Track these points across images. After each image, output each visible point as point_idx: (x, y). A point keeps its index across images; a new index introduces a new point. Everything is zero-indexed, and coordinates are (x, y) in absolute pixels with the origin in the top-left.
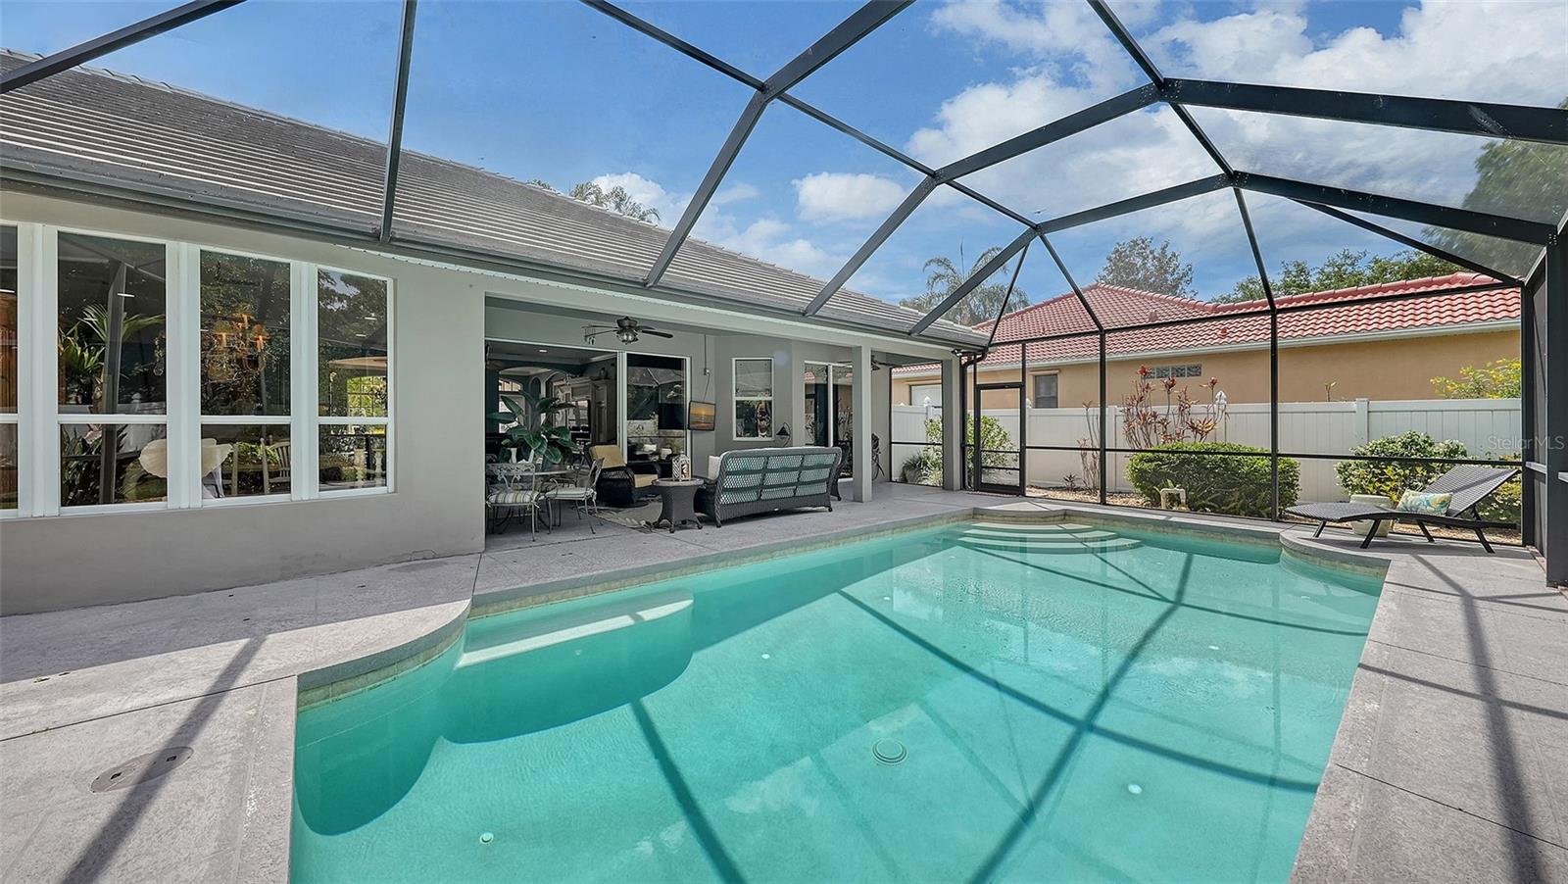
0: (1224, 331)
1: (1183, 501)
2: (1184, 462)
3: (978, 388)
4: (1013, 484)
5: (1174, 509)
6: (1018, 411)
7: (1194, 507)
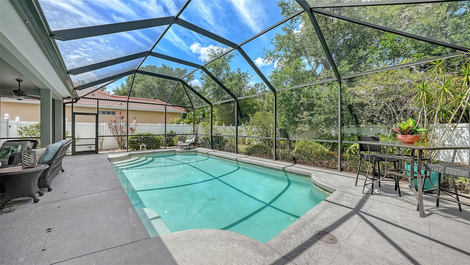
0: (121, 103)
1: (145, 147)
2: (145, 138)
3: (74, 114)
4: (93, 150)
5: (144, 150)
6: (95, 124)
7: (148, 148)
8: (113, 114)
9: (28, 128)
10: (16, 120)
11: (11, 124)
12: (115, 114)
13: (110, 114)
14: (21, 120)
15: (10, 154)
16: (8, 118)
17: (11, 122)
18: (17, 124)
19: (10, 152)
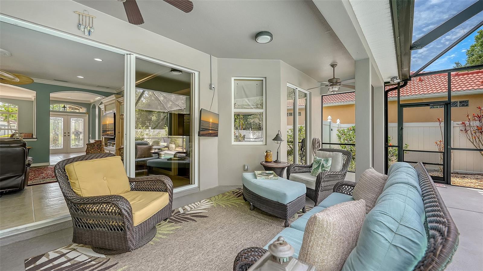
3: (401, 107)
8: (463, 105)
9: (346, 131)
10: (337, 123)
11: (333, 127)
12: (467, 105)
13: (456, 106)
14: (341, 123)
15: (320, 170)
16: (330, 121)
17: (333, 125)
18: (338, 127)
19: (320, 167)
